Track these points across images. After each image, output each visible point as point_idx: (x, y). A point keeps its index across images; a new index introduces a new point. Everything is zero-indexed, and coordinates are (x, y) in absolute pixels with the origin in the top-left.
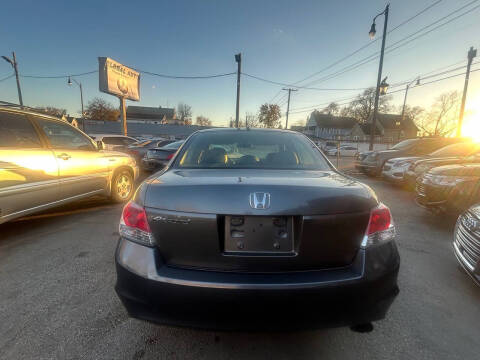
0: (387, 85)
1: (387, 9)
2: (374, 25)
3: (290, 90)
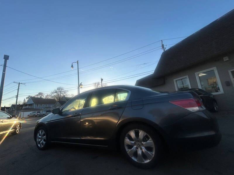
0: (82, 85)
1: (78, 61)
2: (72, 65)
3: (19, 83)
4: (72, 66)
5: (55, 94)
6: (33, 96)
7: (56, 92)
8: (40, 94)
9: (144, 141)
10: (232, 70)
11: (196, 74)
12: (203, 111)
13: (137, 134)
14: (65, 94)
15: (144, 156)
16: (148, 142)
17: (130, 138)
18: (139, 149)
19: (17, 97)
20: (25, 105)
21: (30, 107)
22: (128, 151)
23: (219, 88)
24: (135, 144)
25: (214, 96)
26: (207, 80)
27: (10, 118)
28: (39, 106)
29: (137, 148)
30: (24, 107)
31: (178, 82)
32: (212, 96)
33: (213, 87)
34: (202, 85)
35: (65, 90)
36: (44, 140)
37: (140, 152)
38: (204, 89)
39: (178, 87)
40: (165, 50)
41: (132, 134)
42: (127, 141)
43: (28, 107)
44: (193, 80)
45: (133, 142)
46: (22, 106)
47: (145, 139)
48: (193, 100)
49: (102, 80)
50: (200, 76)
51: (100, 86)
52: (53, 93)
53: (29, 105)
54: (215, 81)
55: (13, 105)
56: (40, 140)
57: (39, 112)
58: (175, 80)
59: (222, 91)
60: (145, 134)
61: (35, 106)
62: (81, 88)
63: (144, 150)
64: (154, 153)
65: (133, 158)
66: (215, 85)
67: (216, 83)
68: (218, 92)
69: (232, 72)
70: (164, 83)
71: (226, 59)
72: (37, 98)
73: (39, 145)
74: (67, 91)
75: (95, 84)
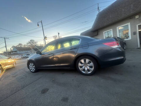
1: (41, 21)
3: (5, 38)
4: (38, 25)
5: (30, 44)
6: (16, 46)
7: (30, 43)
8: (20, 44)
9: (88, 64)
10: (139, 25)
11: (117, 27)
12: (119, 48)
13: (85, 61)
14: (36, 44)
15: (88, 70)
16: (91, 64)
17: (81, 63)
18: (86, 67)
19: (6, 47)
20: (12, 52)
21: (15, 53)
22: (80, 69)
23: (129, 36)
24: (84, 65)
25: (125, 41)
26: (123, 31)
27: (9, 59)
28: (21, 52)
29: (85, 67)
30: (12, 53)
31: (106, 34)
32: (124, 41)
33: (125, 36)
34: (119, 35)
35: (35, 41)
36: (34, 68)
37: (86, 69)
38: (120, 37)
39: (105, 37)
40: (100, 11)
41: (82, 61)
42: (80, 64)
43: (14, 53)
44: (115, 32)
45: (83, 65)
46: (10, 52)
47: (89, 63)
48: (115, 42)
49: (59, 34)
50: (119, 29)
51: (57, 38)
52: (28, 44)
53: (15, 52)
54: (127, 32)
55: (5, 52)
56: (31, 68)
57: (22, 55)
58: (104, 32)
59: (130, 38)
60: (89, 60)
61: (18, 52)
62: (46, 39)
63: (88, 68)
64: (93, 69)
65: (83, 72)
66: (127, 35)
67: (128, 33)
68: (128, 38)
69: (139, 26)
70: (97, 35)
71: (137, 17)
72: (19, 47)
73: (32, 71)
74: (37, 42)
75: (54, 36)
